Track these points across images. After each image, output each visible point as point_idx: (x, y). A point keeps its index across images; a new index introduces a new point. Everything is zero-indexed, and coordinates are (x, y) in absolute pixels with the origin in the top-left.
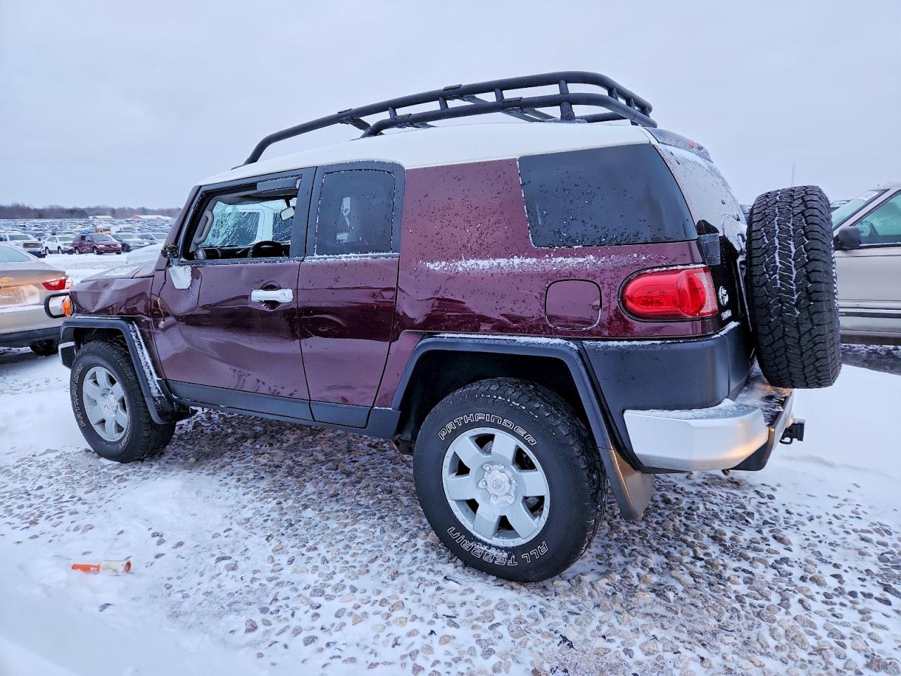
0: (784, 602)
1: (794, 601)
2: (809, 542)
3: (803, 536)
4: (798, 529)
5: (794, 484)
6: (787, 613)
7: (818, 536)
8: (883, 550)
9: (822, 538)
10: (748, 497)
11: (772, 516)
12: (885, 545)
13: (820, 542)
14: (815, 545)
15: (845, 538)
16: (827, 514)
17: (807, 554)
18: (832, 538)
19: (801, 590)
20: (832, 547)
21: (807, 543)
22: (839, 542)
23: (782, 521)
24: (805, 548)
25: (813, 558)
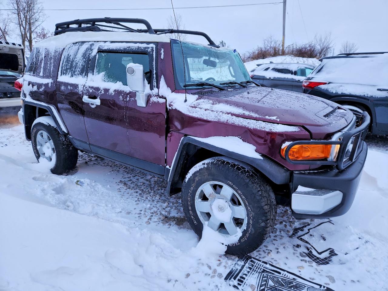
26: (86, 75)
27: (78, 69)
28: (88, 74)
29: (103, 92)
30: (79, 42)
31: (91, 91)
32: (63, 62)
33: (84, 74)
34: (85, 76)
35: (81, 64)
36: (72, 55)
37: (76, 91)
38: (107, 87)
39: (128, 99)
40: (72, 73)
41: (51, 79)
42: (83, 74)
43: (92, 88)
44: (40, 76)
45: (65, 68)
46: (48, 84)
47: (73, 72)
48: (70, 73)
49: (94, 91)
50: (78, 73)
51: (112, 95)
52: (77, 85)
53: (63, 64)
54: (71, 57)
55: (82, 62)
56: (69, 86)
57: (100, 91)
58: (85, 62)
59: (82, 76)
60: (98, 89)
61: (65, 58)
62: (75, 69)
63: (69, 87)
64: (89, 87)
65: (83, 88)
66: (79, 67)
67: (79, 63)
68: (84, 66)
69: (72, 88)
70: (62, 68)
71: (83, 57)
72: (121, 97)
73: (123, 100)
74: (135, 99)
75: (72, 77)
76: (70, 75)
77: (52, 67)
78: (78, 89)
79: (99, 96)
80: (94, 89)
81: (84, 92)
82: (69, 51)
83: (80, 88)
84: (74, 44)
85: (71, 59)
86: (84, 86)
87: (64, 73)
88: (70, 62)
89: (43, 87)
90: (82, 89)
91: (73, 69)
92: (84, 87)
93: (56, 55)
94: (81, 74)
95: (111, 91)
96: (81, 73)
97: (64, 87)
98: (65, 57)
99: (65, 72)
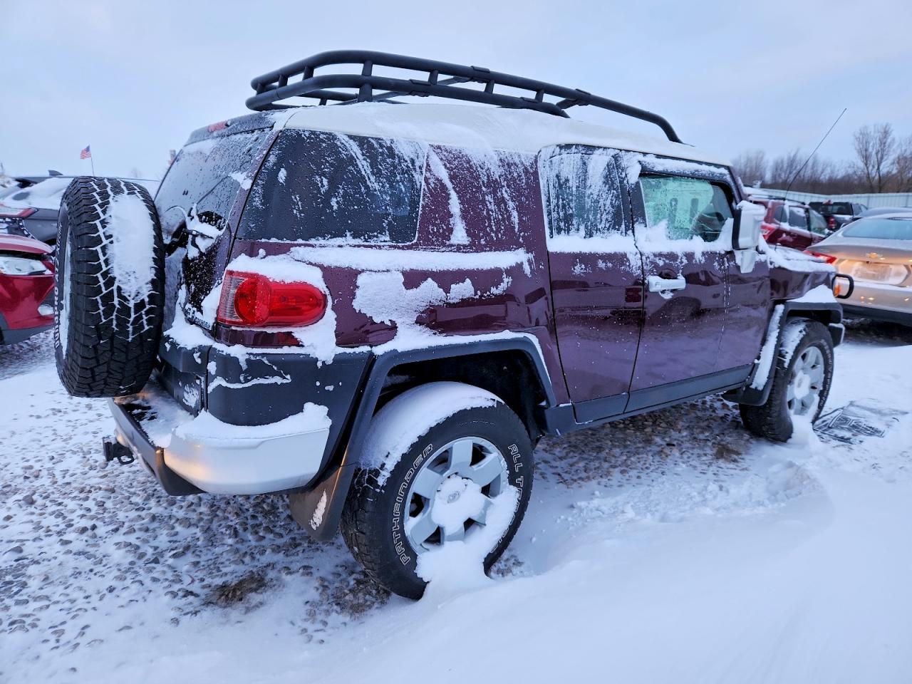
0: (101, 504)
1: (94, 509)
2: (102, 565)
3: (110, 565)
4: (119, 570)
5: (157, 636)
6: (94, 499)
7: (95, 574)
8: (22, 595)
9: (91, 575)
10: (197, 583)
11: (155, 571)
12: (18, 603)
13: (91, 571)
14: (95, 564)
15: (66, 588)
16: (94, 609)
17: (100, 552)
18: (81, 581)
19: (92, 518)
20: (78, 571)
21: (104, 562)
22: (72, 580)
23: (141, 572)
24: (104, 556)
25: (91, 550)
26: (629, 229)
27: (604, 217)
28: (633, 227)
29: (685, 261)
30: (577, 145)
31: (661, 263)
32: (549, 198)
33: (623, 226)
34: (626, 230)
35: (608, 202)
36: (570, 177)
37: (624, 270)
38: (689, 250)
39: (727, 265)
40: (586, 227)
41: (521, 251)
42: (620, 226)
43: (660, 255)
44: (452, 245)
45: (561, 214)
46: (520, 266)
47: (589, 224)
48: (582, 228)
49: (667, 261)
50: (607, 226)
51: (702, 262)
52: (624, 255)
53: (549, 201)
54: (570, 184)
55: (610, 198)
56: (600, 261)
57: (679, 260)
58: (617, 197)
59: (619, 232)
60: (672, 256)
61: (551, 187)
62: (595, 215)
63: (601, 264)
64: (655, 255)
65: (641, 259)
66: (605, 210)
67: (601, 200)
68: (619, 207)
69: (610, 265)
70: (549, 214)
71: (607, 186)
72: (716, 264)
73: (720, 269)
74: (735, 263)
75: (591, 236)
76: (582, 232)
77: (515, 214)
78: (628, 264)
79: (681, 271)
80: (667, 258)
81: (645, 267)
82: (555, 167)
83: (635, 262)
84: (561, 147)
85: (574, 189)
86: (641, 255)
87: (559, 230)
88: (574, 198)
89: (506, 280)
90: (640, 263)
91: (591, 217)
92: (644, 258)
93: (515, 175)
94: (614, 228)
95: (698, 256)
96: (615, 224)
97: (583, 266)
98: (551, 184)
99: (562, 224)
